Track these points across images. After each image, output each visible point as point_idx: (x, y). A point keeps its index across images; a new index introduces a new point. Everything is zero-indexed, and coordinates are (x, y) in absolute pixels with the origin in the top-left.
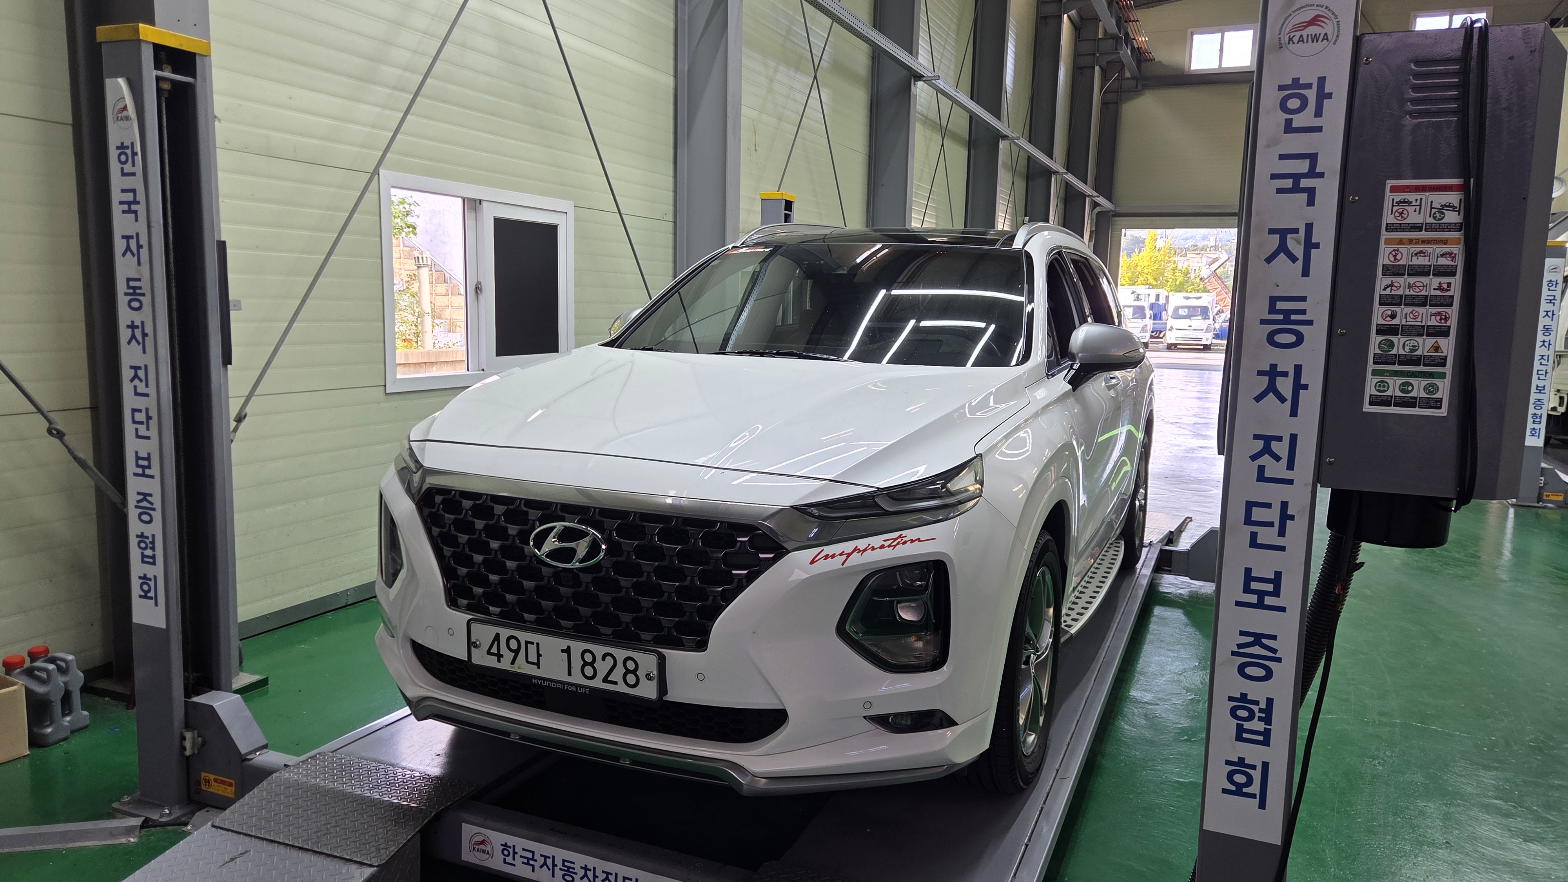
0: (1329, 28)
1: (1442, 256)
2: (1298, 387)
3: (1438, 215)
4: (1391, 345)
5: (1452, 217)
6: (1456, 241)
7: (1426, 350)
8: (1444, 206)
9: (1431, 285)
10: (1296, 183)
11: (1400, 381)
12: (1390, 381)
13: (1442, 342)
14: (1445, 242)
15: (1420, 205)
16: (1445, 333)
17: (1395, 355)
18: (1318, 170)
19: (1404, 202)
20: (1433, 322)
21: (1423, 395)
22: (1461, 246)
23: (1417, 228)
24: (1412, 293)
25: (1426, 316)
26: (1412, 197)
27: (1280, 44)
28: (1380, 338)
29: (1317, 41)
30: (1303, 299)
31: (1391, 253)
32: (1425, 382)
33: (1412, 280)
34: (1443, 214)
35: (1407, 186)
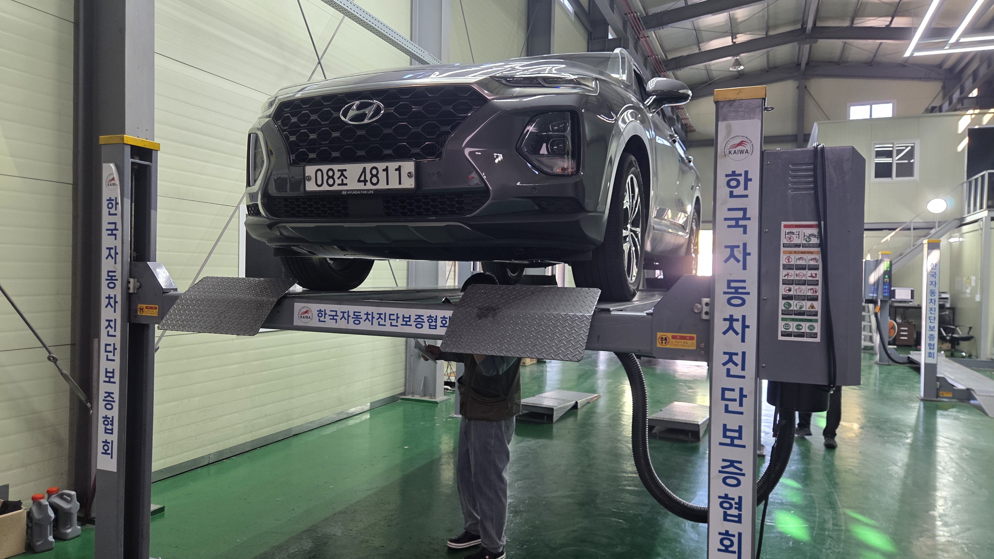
0: (748, 147)
1: (811, 260)
2: (745, 327)
3: (808, 239)
4: (790, 305)
5: (815, 241)
6: (817, 253)
7: (808, 307)
8: (810, 235)
9: (807, 275)
10: (737, 223)
11: (796, 323)
12: (791, 323)
13: (815, 303)
14: (812, 253)
15: (799, 235)
16: (816, 299)
17: (792, 310)
18: (747, 216)
19: (791, 233)
20: (810, 293)
21: (808, 331)
22: (820, 255)
23: (798, 246)
24: (798, 278)
25: (806, 290)
26: (794, 230)
27: (725, 154)
28: (785, 301)
29: (743, 153)
30: (744, 281)
31: (786, 258)
32: (808, 324)
33: (798, 272)
34: (810, 239)
35: (792, 225)
